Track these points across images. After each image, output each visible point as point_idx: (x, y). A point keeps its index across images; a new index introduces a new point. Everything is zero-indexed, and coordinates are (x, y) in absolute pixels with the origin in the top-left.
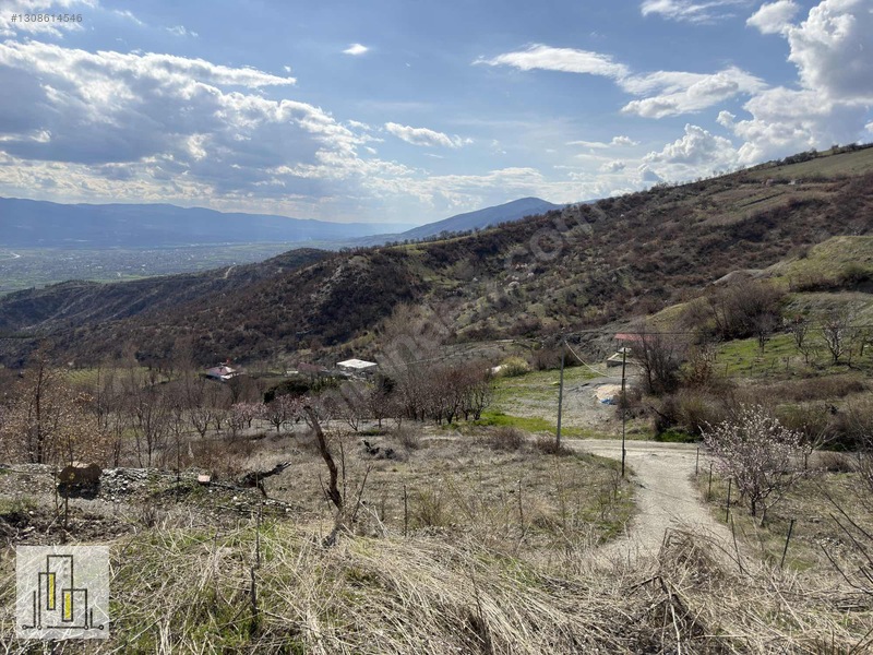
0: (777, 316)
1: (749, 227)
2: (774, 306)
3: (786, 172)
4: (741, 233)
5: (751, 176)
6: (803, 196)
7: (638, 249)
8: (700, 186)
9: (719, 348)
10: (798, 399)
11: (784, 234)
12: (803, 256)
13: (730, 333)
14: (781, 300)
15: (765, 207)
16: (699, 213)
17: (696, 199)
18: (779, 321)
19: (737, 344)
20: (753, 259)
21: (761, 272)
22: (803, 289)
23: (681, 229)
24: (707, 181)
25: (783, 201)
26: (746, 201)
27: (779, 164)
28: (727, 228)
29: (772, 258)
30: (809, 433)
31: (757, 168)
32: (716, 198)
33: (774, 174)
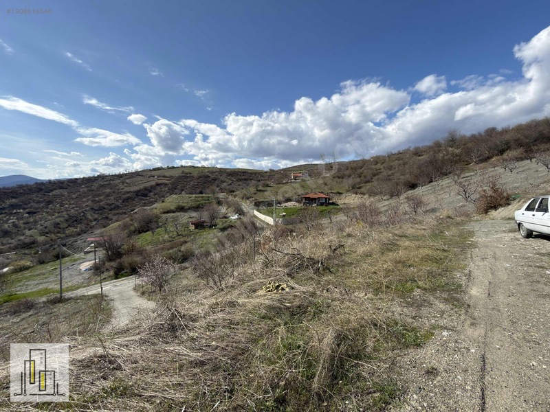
0: (157, 222)
1: (142, 192)
2: (155, 219)
3: (153, 173)
4: (139, 194)
5: (141, 174)
6: (160, 182)
7: (93, 201)
8: (120, 176)
9: (137, 237)
10: (168, 250)
11: (155, 194)
12: (163, 202)
13: (140, 231)
14: (157, 217)
15: (147, 185)
16: (121, 186)
17: (119, 181)
18: (158, 224)
19: (144, 235)
20: (145, 203)
21: (149, 208)
22: (164, 213)
23: (114, 192)
24: (123, 174)
25: (153, 183)
26: (140, 182)
27: (150, 170)
28: (133, 192)
29: (152, 203)
30: (173, 259)
31: (143, 171)
32: (127, 181)
33: (149, 174)
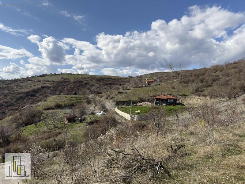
0: (40, 117)
1: (31, 93)
2: (39, 115)
3: (40, 79)
4: (29, 94)
5: (31, 79)
6: (44, 85)
8: (16, 81)
9: (24, 128)
10: (46, 139)
11: (40, 95)
12: (45, 101)
13: (26, 124)
14: (40, 113)
15: (35, 87)
16: (16, 88)
17: (15, 84)
18: (40, 118)
19: (29, 126)
20: (33, 102)
21: (35, 105)
22: (46, 109)
23: (10, 93)
24: (18, 79)
25: (40, 86)
26: (30, 86)
27: (38, 76)
28: (25, 93)
29: (38, 101)
30: (49, 148)
31: (32, 77)
32: (21, 84)
33: (37, 79)
